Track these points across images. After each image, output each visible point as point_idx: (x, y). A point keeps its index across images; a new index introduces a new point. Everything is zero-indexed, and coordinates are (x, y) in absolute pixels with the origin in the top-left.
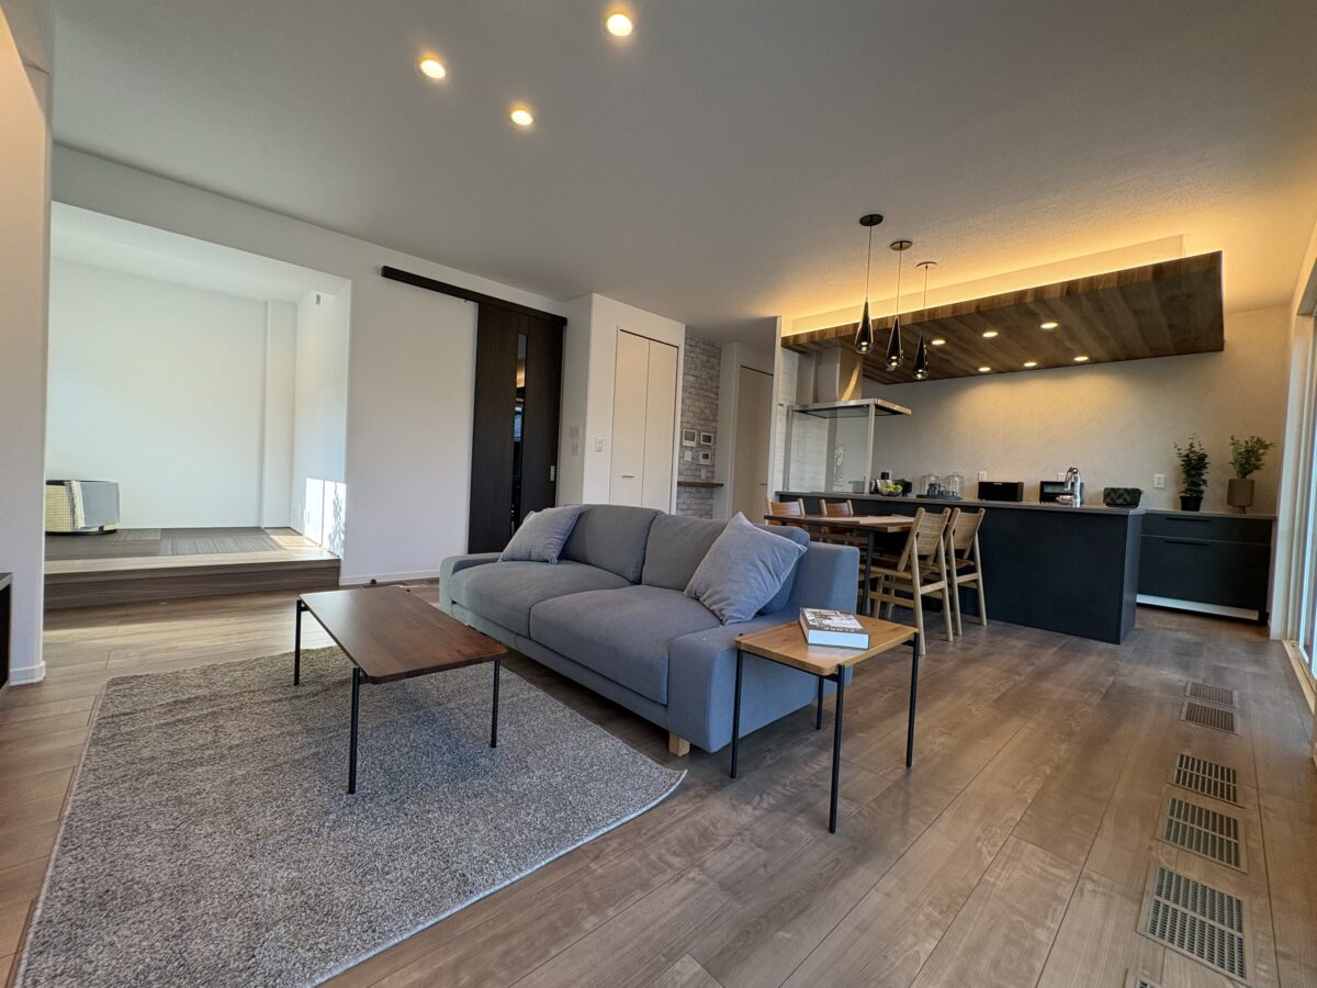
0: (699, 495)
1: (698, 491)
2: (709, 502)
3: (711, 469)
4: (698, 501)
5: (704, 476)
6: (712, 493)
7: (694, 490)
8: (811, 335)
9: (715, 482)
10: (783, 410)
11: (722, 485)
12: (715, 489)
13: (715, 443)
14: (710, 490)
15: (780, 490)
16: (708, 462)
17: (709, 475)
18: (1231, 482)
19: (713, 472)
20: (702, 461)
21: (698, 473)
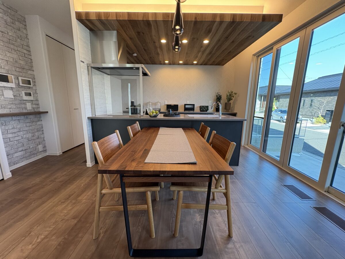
0: (28, 121)
1: (27, 118)
2: (39, 123)
3: (35, 103)
4: (28, 125)
5: (29, 107)
6: (40, 117)
7: (22, 117)
8: (99, 14)
9: (41, 110)
10: (84, 66)
11: (47, 112)
12: (42, 115)
13: (35, 85)
14: (38, 116)
15: (90, 116)
16: (31, 98)
17: (34, 106)
18: (226, 103)
19: (38, 104)
20: (25, 98)
21: (23, 106)
